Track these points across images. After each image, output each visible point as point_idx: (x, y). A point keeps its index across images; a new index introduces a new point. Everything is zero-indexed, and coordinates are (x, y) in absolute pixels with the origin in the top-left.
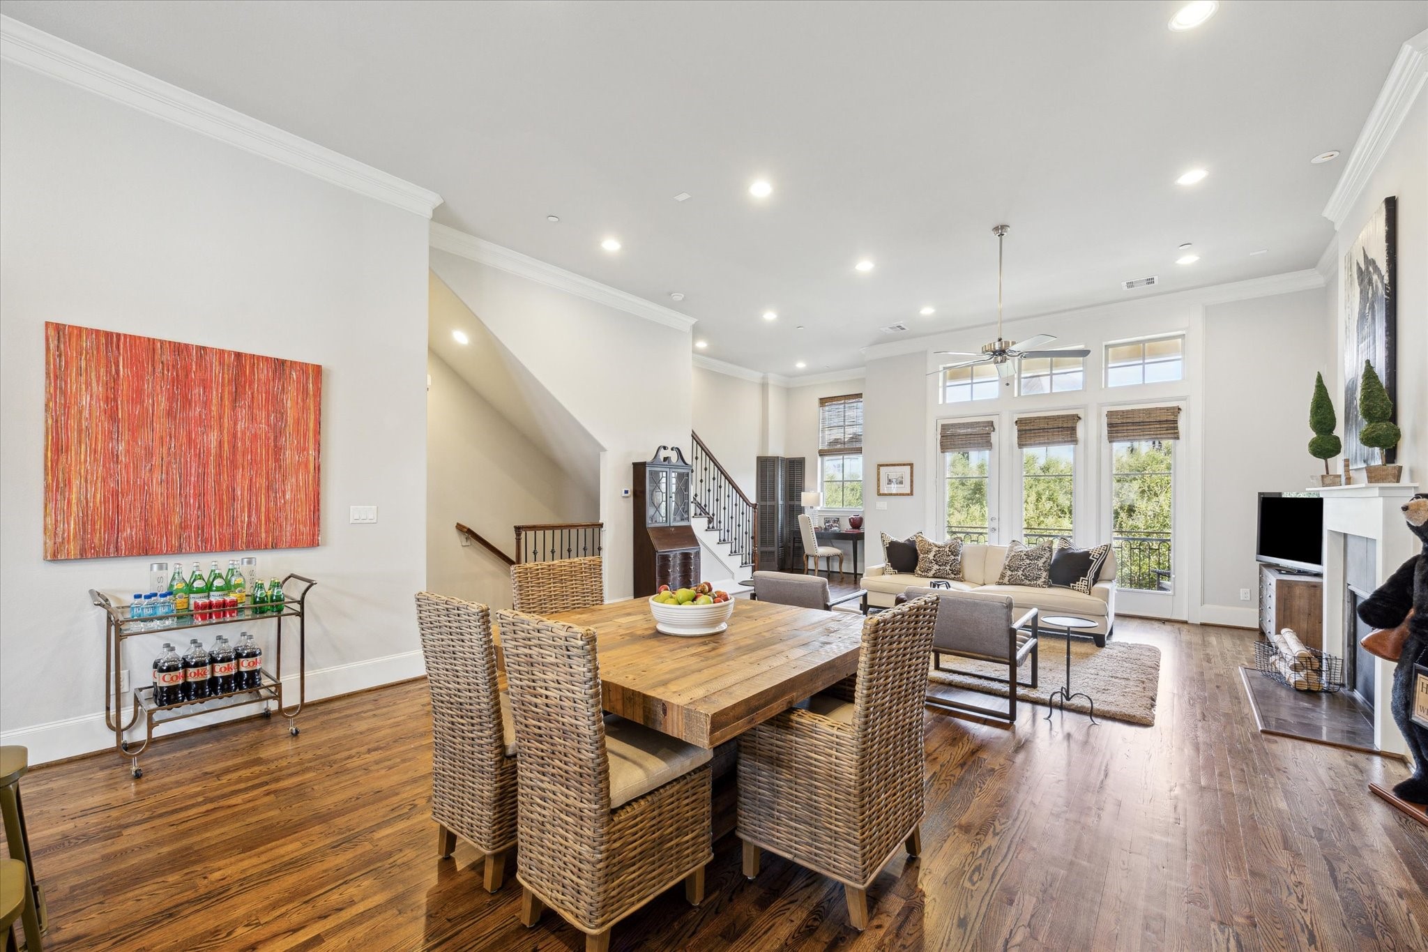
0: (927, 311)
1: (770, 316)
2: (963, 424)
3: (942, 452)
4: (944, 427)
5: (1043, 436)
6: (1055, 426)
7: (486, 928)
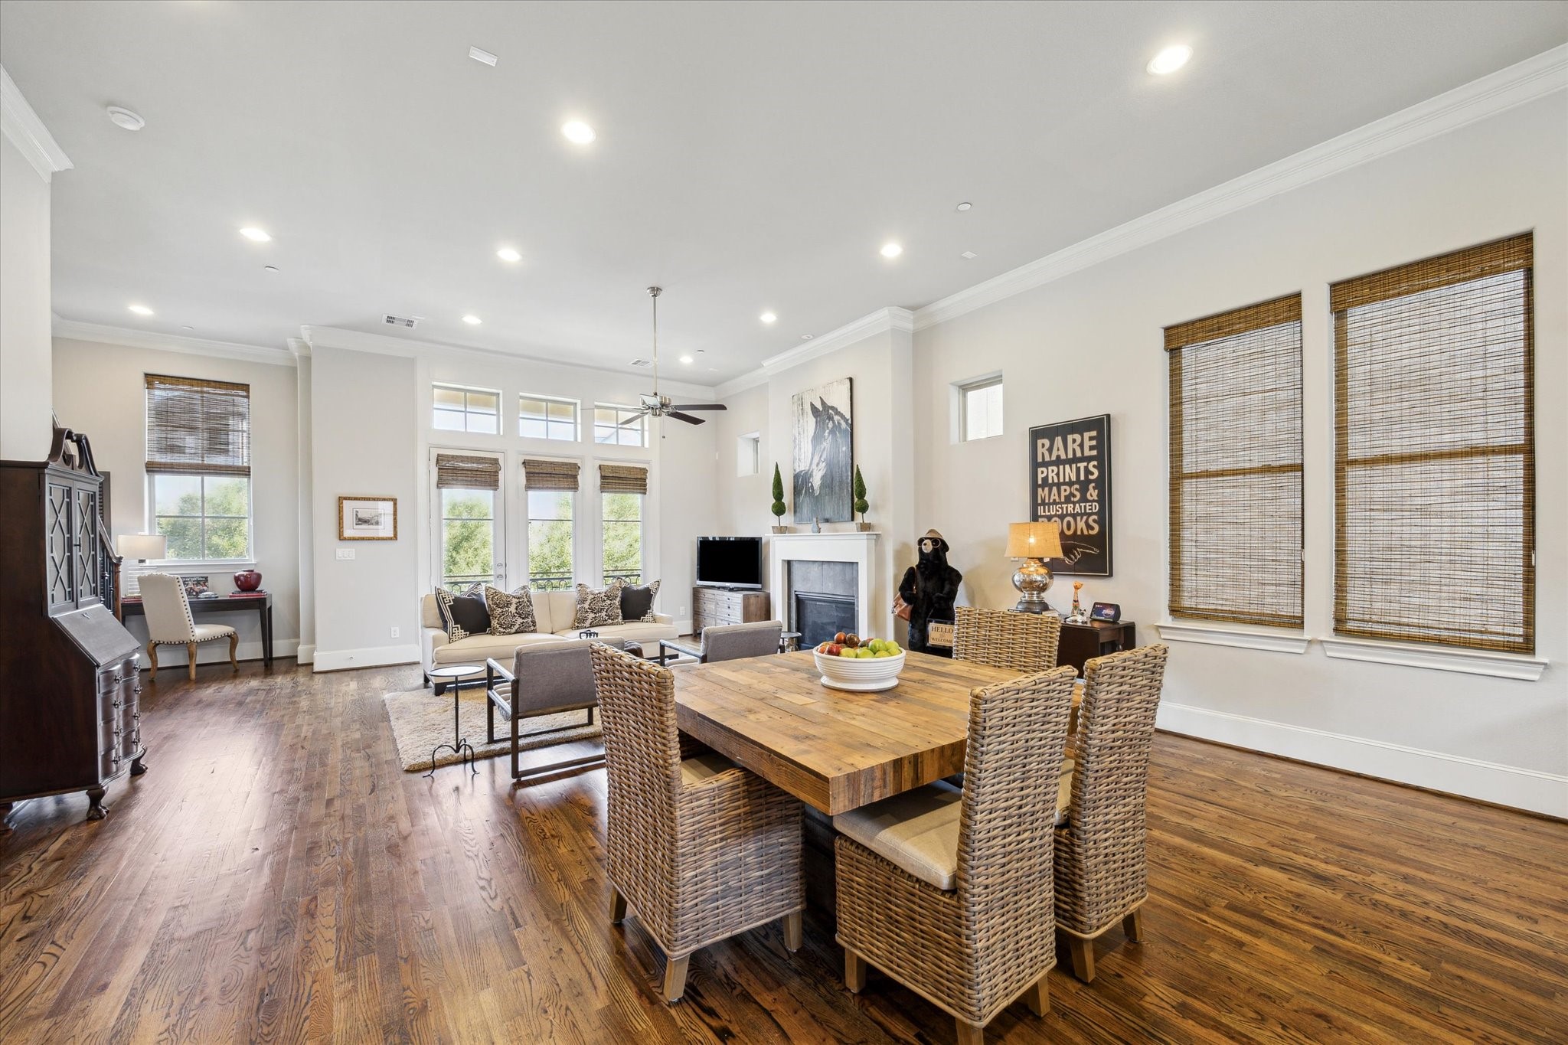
0: (472, 320)
1: (255, 234)
2: (467, 457)
3: (438, 487)
4: (440, 458)
5: (551, 481)
6: (562, 472)
7: (1099, 1014)
